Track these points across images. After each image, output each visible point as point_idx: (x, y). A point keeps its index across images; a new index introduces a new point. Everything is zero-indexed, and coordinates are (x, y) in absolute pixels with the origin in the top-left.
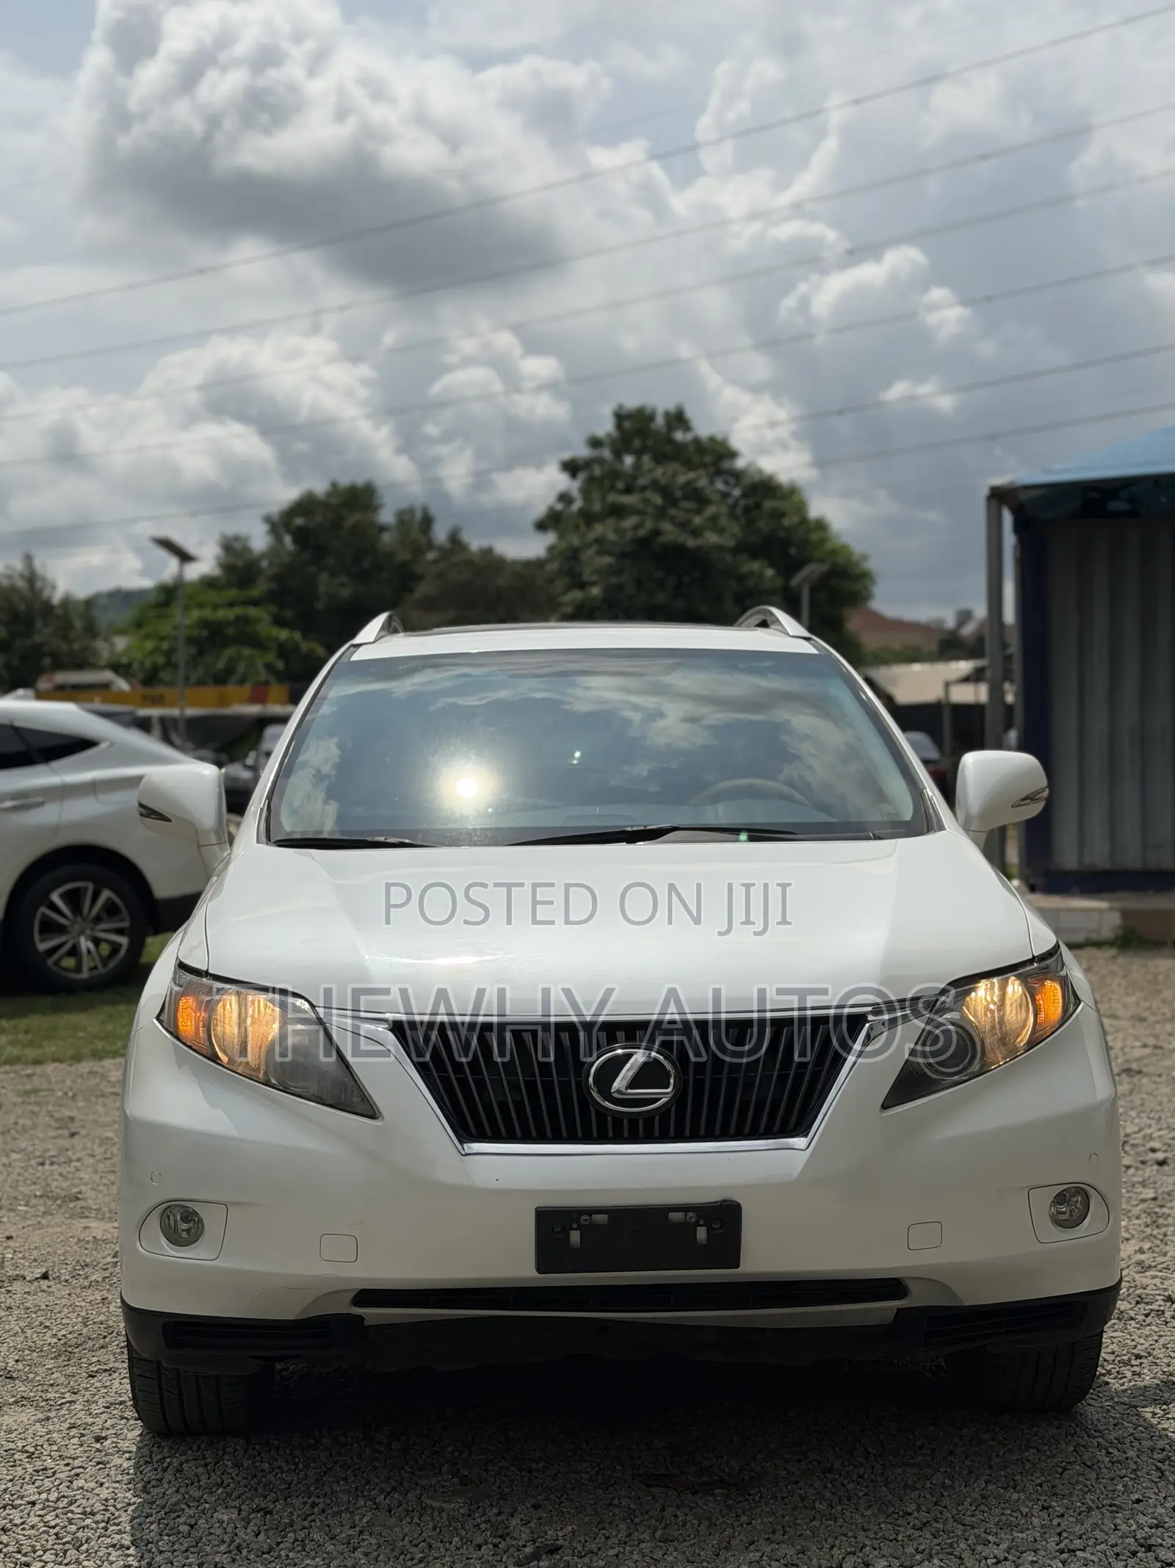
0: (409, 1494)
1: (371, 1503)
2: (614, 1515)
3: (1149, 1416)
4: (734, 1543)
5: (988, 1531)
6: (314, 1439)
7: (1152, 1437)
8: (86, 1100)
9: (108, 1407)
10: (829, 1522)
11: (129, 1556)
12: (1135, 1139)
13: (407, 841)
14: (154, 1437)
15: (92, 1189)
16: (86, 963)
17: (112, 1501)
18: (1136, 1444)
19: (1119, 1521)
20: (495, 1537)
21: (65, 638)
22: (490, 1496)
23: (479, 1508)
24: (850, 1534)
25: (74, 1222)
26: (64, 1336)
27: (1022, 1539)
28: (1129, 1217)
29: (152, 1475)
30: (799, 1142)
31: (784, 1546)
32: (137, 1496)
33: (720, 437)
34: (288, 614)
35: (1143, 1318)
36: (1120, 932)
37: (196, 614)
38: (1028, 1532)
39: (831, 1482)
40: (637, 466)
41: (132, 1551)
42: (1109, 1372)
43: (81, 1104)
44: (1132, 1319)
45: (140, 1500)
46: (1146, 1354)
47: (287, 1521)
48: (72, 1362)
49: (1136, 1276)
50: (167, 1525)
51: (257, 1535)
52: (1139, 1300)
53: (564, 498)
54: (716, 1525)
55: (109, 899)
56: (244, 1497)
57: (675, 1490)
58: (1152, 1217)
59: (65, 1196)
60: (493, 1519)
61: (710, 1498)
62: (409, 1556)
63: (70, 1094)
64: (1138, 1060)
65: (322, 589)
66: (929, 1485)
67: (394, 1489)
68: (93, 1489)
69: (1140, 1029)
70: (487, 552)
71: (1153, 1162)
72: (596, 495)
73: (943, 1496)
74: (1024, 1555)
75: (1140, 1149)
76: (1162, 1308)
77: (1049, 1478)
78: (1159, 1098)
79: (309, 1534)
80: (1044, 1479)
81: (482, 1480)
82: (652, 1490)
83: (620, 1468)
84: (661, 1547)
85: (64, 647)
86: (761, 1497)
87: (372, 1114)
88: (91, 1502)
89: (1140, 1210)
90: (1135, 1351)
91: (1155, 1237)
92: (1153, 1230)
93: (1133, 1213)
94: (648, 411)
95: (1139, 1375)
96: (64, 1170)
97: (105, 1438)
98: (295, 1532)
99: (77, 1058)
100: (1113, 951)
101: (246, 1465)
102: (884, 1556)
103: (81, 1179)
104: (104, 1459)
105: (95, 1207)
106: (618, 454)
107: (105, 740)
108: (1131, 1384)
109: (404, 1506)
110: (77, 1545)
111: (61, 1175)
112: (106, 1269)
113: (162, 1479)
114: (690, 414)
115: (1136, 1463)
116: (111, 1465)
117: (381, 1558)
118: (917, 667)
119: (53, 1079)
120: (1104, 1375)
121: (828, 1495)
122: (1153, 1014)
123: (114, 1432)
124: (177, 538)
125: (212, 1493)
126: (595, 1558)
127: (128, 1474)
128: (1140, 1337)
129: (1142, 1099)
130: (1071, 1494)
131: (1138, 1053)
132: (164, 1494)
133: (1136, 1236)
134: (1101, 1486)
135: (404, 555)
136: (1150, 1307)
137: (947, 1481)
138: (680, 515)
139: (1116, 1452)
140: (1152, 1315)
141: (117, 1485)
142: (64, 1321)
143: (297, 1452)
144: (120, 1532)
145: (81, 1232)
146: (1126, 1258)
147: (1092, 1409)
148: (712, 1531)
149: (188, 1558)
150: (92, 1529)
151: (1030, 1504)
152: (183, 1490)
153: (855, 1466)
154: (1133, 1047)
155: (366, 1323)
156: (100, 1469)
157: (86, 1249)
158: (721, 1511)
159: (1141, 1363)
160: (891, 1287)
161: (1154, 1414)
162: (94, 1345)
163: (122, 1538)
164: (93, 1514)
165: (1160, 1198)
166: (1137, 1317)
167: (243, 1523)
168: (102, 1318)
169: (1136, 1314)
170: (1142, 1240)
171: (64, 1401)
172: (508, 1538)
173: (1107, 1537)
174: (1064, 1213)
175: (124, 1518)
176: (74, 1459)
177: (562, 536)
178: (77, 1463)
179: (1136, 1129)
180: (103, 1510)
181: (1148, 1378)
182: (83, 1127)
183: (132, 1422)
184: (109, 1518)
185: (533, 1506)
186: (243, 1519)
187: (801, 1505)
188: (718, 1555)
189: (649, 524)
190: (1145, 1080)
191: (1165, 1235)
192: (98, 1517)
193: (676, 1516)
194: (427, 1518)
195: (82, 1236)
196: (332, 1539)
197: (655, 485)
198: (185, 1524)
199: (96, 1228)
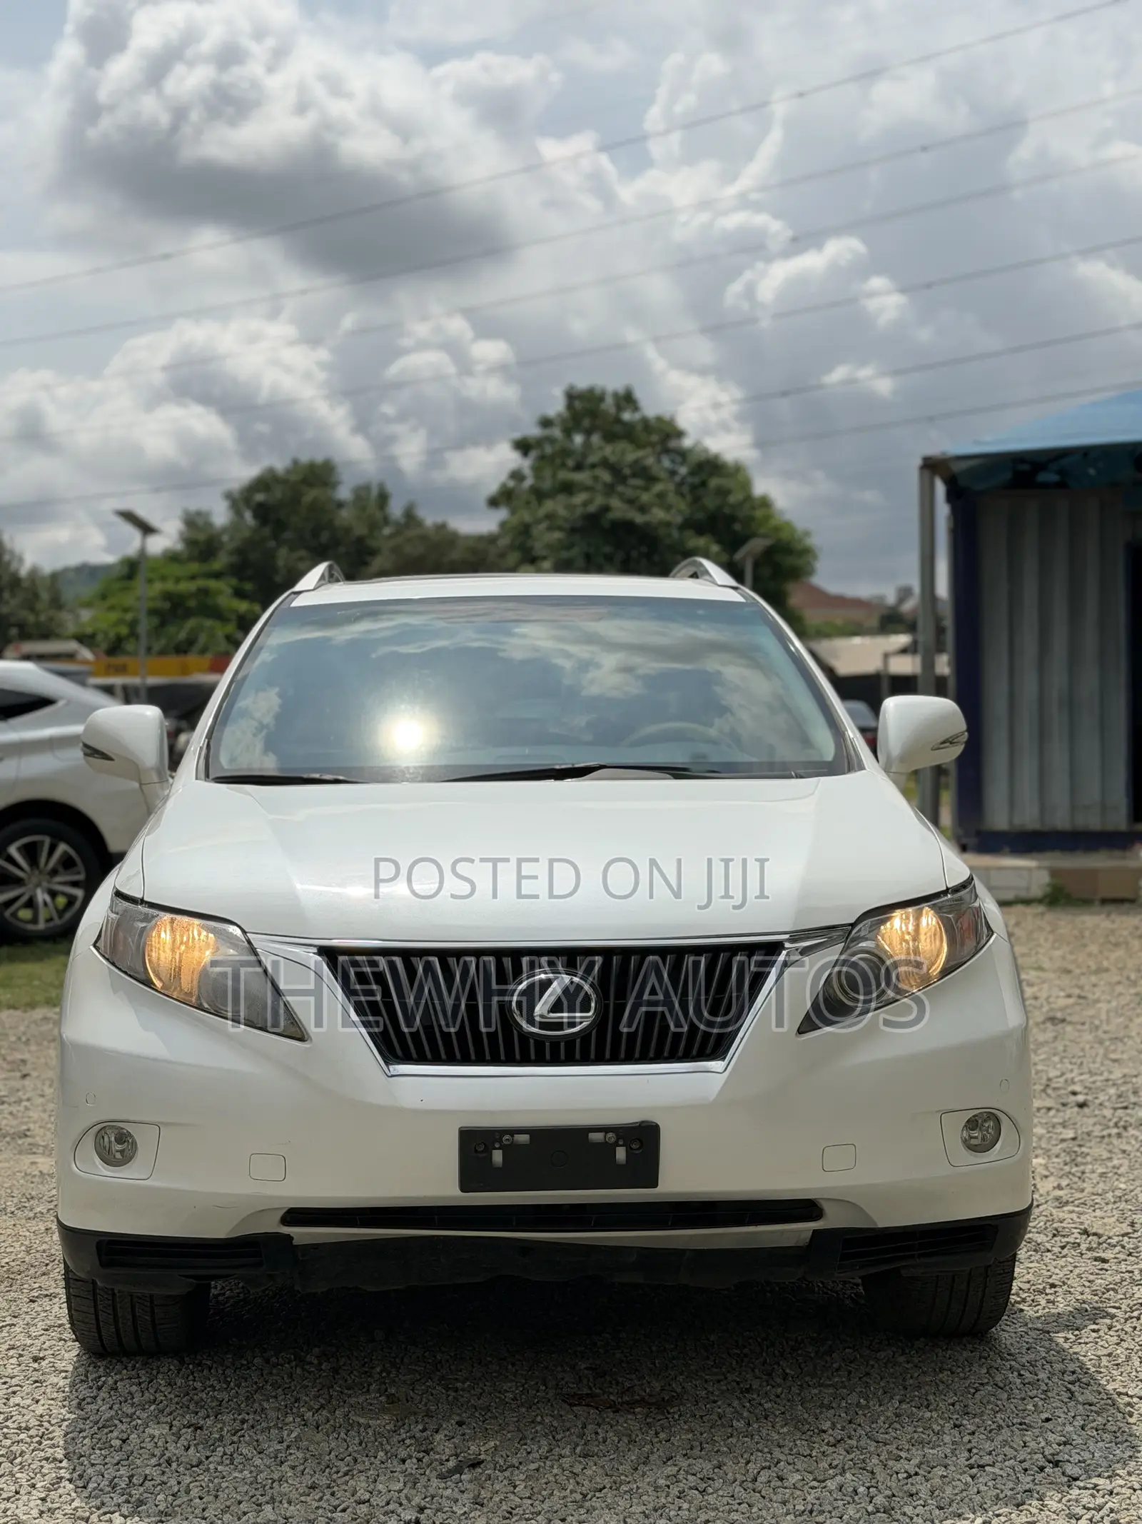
0: (337, 1412)
1: (299, 1419)
2: (537, 1432)
3: (1061, 1341)
4: (652, 1458)
5: (900, 1447)
6: (247, 1360)
7: (1063, 1360)
8: (39, 1044)
9: (47, 1330)
10: (746, 1439)
11: (61, 1468)
12: (1058, 1082)
13: (341, 778)
14: (90, 1357)
15: (41, 1127)
16: (43, 914)
17: (47, 1417)
18: (1047, 1366)
19: (1028, 1439)
20: (419, 1452)
21: (32, 609)
22: (415, 1414)
23: (404, 1425)
24: (766, 1450)
25: (23, 1157)
26: (7, 1263)
27: (933, 1455)
28: (1049, 1157)
29: (87, 1393)
30: (716, 1065)
31: (701, 1461)
32: (71, 1412)
33: (667, 416)
34: (248, 586)
35: (1060, 1250)
36: (1048, 890)
37: (158, 587)
38: (939, 1449)
39: (750, 1401)
40: (587, 444)
41: (64, 1464)
42: (1024, 1300)
43: (33, 1048)
44: (1048, 1251)
45: (74, 1416)
46: (1061, 1284)
47: (217, 1436)
48: (14, 1288)
49: (1054, 1211)
50: (100, 1439)
51: (187, 1450)
52: (1055, 1232)
53: (517, 475)
54: (635, 1442)
55: (65, 853)
56: (175, 1414)
57: (597, 1409)
58: (1071, 1156)
59: (14, 1133)
60: (418, 1435)
61: (630, 1417)
62: (334, 1469)
63: (24, 1039)
64: (1062, 1009)
65: (280, 563)
66: (844, 1405)
67: (322, 1407)
68: (29, 1406)
69: (1066, 981)
70: (442, 527)
71: (1073, 1104)
72: (547, 473)
73: (857, 1414)
74: (935, 1469)
75: (1062, 1092)
76: (1078, 1241)
77: (961, 1398)
78: (1081, 1045)
79: (238, 1448)
80: (956, 1399)
81: (409, 1398)
82: (575, 1408)
83: (544, 1388)
84: (580, 1462)
85: (31, 618)
86: (680, 1416)
87: (301, 1037)
88: (26, 1418)
89: (1061, 1149)
90: (1050, 1281)
91: (1073, 1175)
92: (1071, 1168)
93: (1053, 1152)
94: (598, 392)
95: (1053, 1302)
96: (14, 1109)
97: (43, 1359)
98: (224, 1446)
99: (32, 1005)
100: (1041, 909)
101: (179, 1384)
102: (798, 1470)
103: (29, 1117)
104: (41, 1378)
105: (43, 1144)
106: (568, 432)
107: (62, 698)
108: (1045, 1311)
109: (332, 1422)
110: (12, 1458)
111: (11, 1113)
112: (52, 1201)
113: (96, 1397)
114: (639, 394)
115: (1047, 1384)
116: (47, 1384)
117: (307, 1471)
118: (857, 640)
119: (7, 1025)
120: (1019, 1303)
121: (745, 1414)
122: (1078, 967)
123: (52, 1352)
124: (142, 513)
125: (144, 1410)
126: (517, 1472)
127: (64, 1392)
128: (1055, 1268)
129: (1065, 1046)
130: (982, 1414)
131: (1063, 1002)
132: (98, 1410)
133: (1055, 1174)
134: (1012, 1406)
135: (360, 530)
136: (1066, 1240)
137: (862, 1401)
138: (629, 493)
139: (1027, 1374)
140: (1068, 1247)
141: (52, 1402)
142: (8, 1250)
143: (228, 1373)
144: (53, 1446)
145: (29, 1168)
146: (1045, 1194)
147: (1006, 1333)
148: (631, 1446)
149: (119, 1470)
150: (26, 1443)
151: (942, 1422)
152: (116, 1407)
153: (773, 1387)
154: (1058, 997)
155: (295, 1242)
156: (36, 1387)
157: (32, 1182)
158: (641, 1429)
159: (1056, 1292)
160: (806, 1209)
161: (1066, 1339)
162: (36, 1272)
163: (55, 1452)
164: (28, 1429)
165: (1079, 1138)
166: (1054, 1249)
167: (174, 1438)
168: (45, 1247)
169: (1052, 1247)
170: (1061, 1177)
171: (4, 1324)
172: (431, 1453)
173: (1016, 1453)
174: (976, 1138)
175: (58, 1433)
176: (12, 1378)
177: (513, 512)
178: (14, 1381)
179: (1058, 1073)
180: (39, 1425)
181: (1062, 1305)
182: (34, 1069)
183: (70, 1343)
184: (44, 1433)
185: (457, 1423)
186: (173, 1434)
187: (719, 1422)
188: (636, 1469)
189: (599, 501)
190: (1069, 1028)
191: (1083, 1173)
192: (32, 1432)
193: (597, 1433)
194: (352, 1433)
195: (29, 1171)
196: (260, 1453)
197: (605, 463)
198: (117, 1438)
199: (42, 1164)
